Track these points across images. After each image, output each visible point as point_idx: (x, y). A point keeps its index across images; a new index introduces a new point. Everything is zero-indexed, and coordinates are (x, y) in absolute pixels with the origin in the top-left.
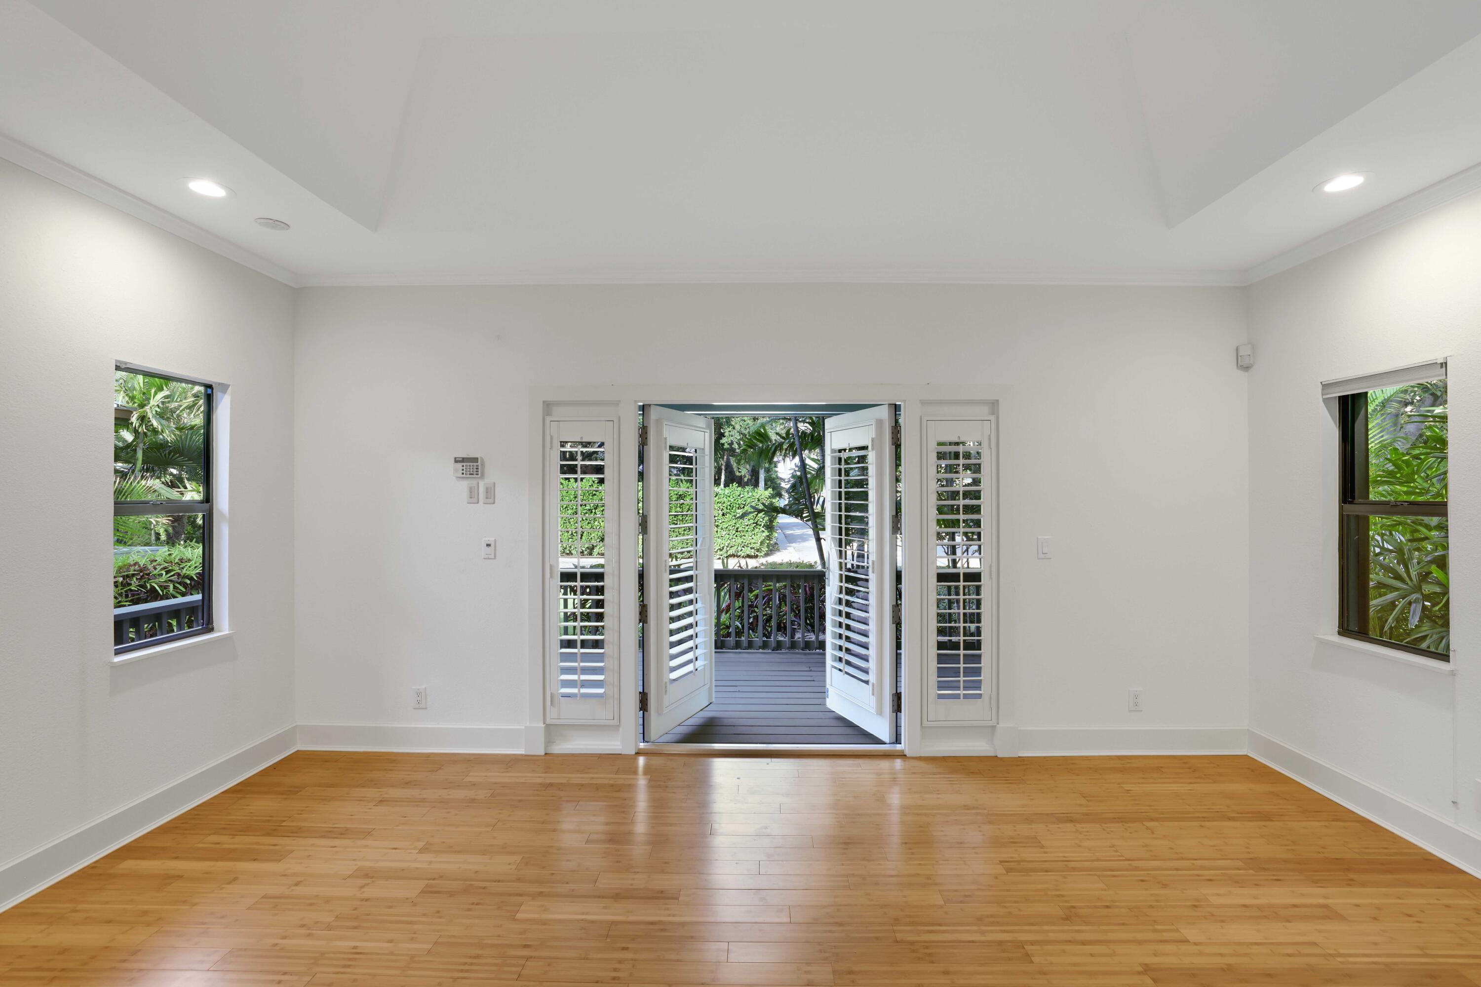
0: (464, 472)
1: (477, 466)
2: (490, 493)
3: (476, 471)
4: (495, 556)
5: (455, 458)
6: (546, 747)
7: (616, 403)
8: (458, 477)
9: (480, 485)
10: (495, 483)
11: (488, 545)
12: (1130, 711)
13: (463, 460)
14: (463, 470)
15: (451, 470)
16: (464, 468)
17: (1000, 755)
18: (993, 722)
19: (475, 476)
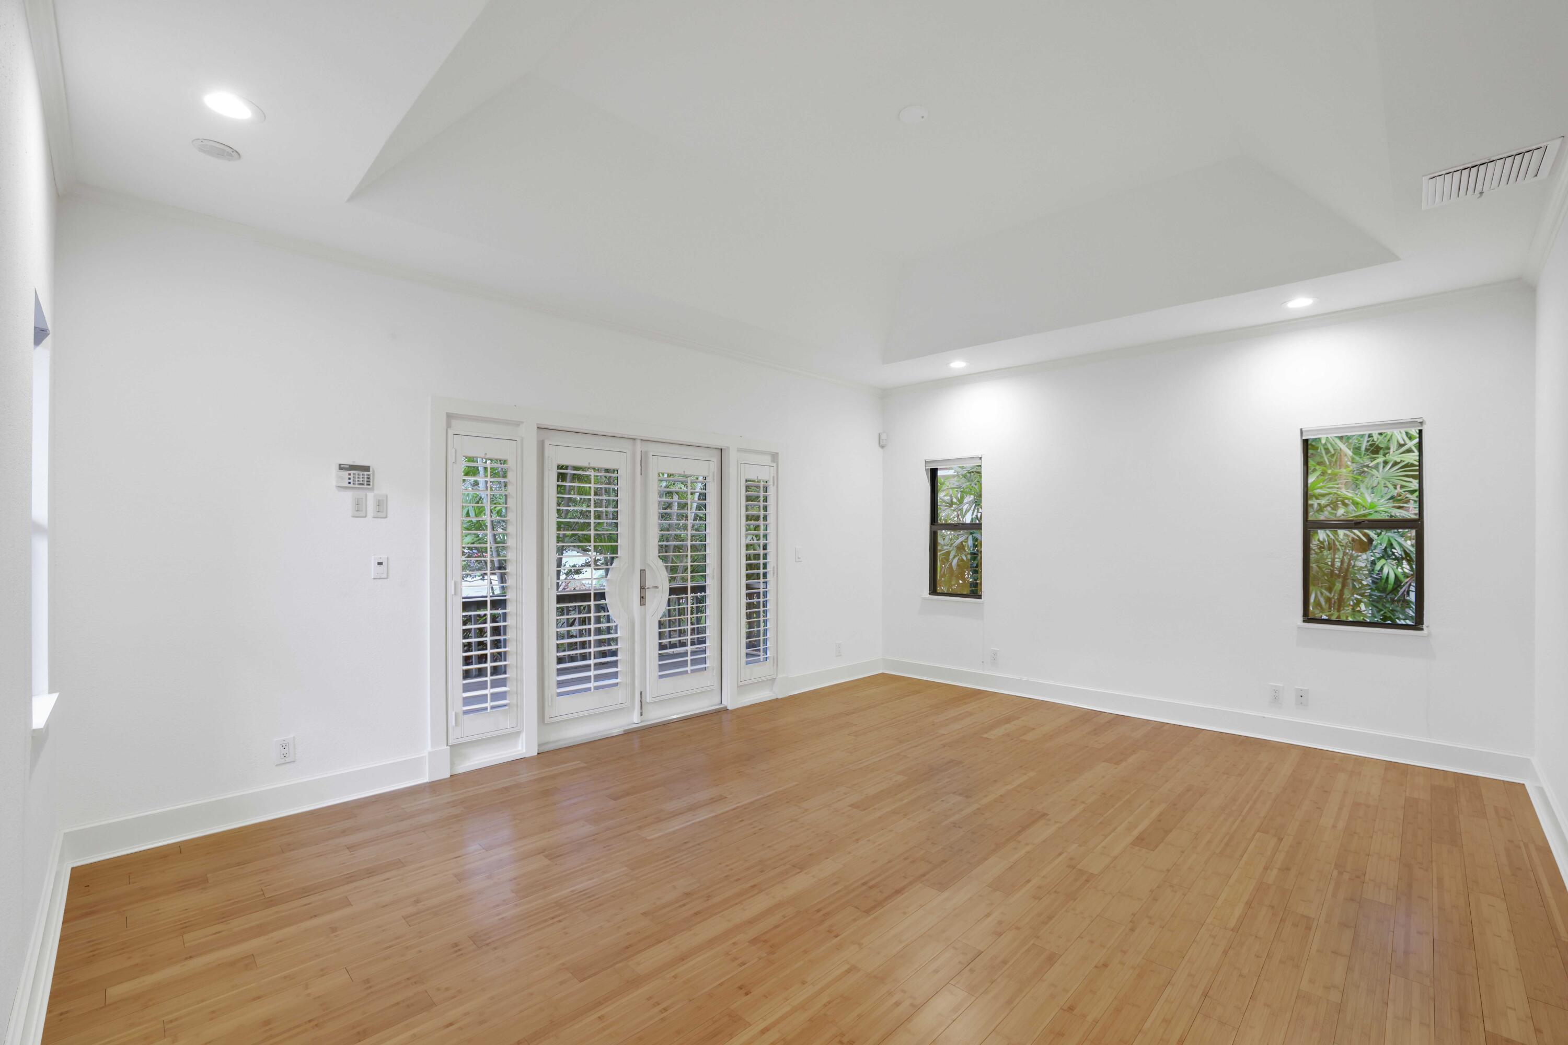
0: (351, 481)
1: (369, 475)
2: (381, 507)
3: (367, 481)
4: (388, 576)
5: (340, 465)
6: (451, 768)
7: (518, 424)
8: (338, 487)
9: (368, 498)
10: (387, 496)
11: (380, 564)
12: (837, 656)
13: (353, 468)
14: (349, 479)
15: (333, 477)
16: (351, 477)
17: (780, 697)
18: (775, 677)
19: (365, 486)
